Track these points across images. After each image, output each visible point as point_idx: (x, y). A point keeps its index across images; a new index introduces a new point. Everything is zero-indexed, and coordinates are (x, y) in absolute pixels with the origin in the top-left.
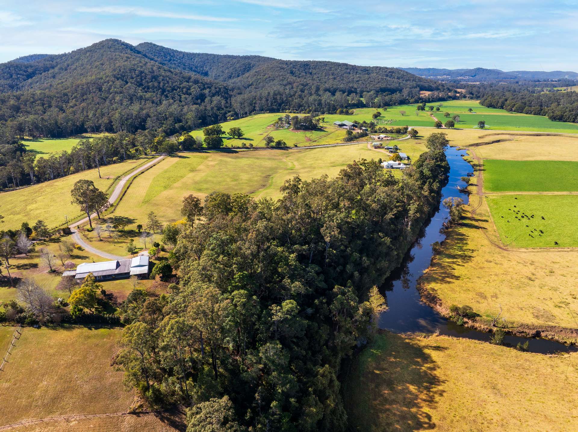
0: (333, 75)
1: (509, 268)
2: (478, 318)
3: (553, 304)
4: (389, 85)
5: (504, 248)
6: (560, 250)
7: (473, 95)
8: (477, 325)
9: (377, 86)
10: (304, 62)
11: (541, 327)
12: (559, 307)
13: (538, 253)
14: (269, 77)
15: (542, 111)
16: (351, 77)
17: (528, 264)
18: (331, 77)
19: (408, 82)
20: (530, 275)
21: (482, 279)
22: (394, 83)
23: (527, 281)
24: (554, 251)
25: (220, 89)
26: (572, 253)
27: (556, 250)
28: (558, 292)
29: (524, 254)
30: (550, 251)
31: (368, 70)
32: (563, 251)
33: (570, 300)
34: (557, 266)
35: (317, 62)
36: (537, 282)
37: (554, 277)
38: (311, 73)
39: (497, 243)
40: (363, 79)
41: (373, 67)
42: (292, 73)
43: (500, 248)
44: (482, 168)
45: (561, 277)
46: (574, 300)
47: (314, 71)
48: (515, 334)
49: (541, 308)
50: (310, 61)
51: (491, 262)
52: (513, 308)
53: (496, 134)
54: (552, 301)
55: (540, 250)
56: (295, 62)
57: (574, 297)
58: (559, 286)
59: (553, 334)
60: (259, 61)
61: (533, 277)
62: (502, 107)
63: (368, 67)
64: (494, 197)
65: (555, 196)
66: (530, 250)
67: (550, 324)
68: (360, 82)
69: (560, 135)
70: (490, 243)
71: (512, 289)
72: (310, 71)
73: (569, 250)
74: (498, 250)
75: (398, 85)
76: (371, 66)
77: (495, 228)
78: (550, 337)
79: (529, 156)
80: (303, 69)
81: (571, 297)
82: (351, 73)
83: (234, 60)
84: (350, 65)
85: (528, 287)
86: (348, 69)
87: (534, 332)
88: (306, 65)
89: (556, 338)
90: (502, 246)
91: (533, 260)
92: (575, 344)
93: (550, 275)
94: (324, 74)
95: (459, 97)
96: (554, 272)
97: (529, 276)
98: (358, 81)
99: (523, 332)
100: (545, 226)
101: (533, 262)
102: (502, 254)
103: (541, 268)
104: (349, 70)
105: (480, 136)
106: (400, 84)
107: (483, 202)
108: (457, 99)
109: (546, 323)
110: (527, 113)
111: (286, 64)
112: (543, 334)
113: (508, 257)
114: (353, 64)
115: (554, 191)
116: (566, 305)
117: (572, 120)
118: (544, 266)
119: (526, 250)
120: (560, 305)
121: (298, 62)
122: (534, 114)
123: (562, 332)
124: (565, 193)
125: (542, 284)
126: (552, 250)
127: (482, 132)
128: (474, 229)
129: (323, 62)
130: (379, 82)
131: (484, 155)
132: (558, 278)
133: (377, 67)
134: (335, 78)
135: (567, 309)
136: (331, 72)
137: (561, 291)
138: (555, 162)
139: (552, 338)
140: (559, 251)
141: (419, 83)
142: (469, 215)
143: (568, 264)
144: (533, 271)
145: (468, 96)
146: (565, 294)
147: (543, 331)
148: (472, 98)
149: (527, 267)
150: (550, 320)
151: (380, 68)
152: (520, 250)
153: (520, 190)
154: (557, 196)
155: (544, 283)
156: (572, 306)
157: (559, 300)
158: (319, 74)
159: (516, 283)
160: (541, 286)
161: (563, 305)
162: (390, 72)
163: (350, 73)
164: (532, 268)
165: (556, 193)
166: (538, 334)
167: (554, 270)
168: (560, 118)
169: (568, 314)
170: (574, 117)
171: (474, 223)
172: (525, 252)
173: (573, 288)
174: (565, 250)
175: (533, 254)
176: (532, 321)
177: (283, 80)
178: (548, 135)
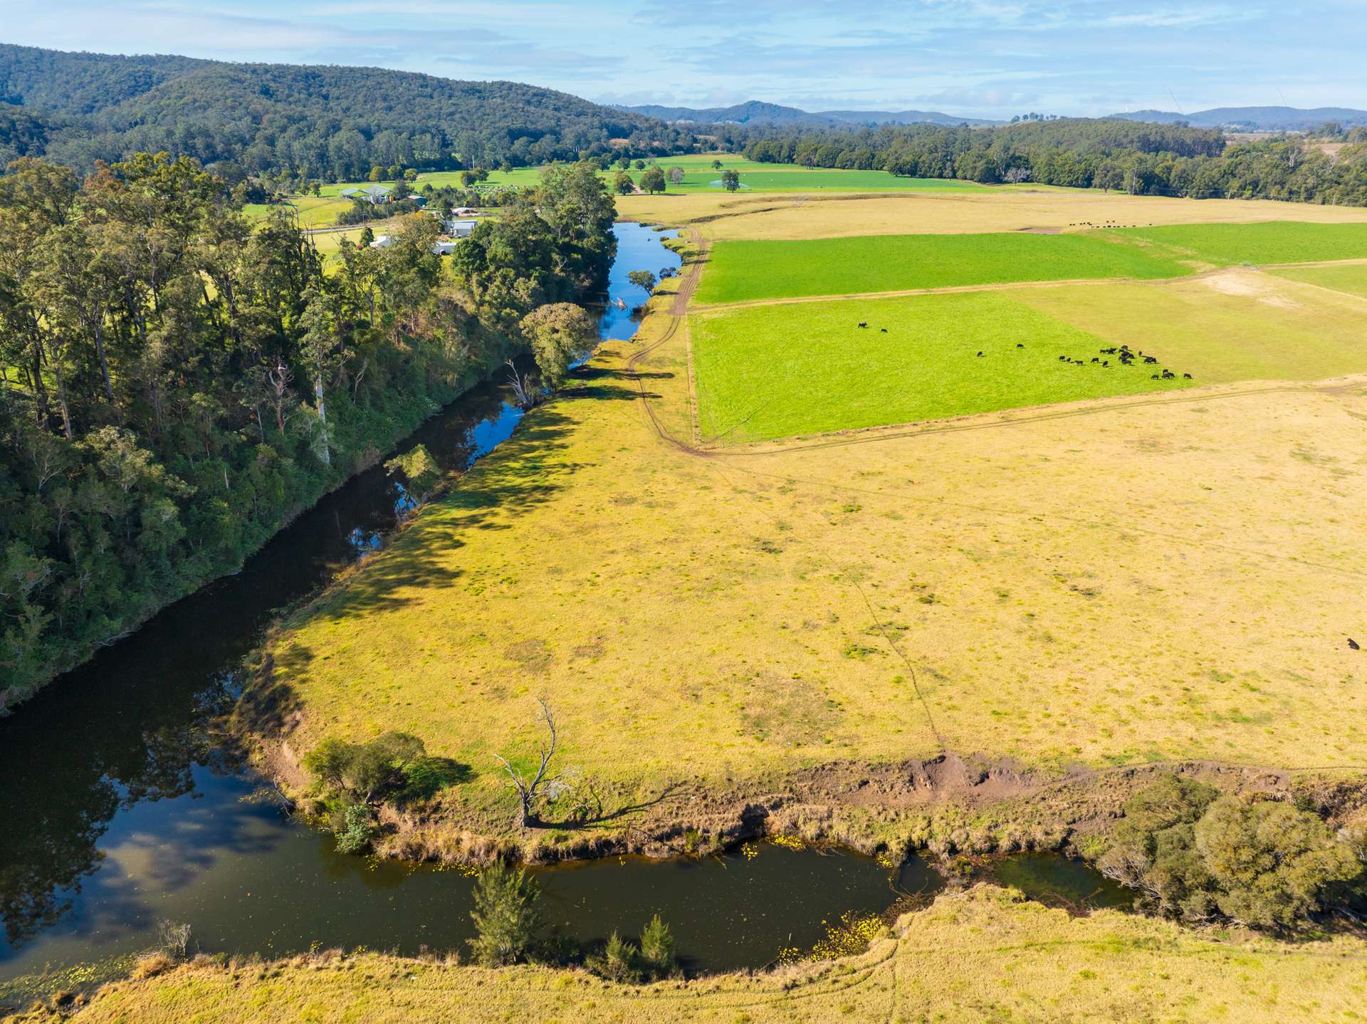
0: (385, 100)
1: (696, 514)
2: (450, 794)
3: (840, 643)
4: (532, 123)
5: (701, 448)
6: (887, 432)
7: (733, 144)
8: (438, 838)
9: (500, 124)
10: (306, 68)
11: (765, 782)
12: (865, 651)
13: (818, 452)
14: (195, 101)
15: (876, 160)
16: (434, 105)
17: (773, 494)
18: (380, 104)
19: (582, 118)
20: (767, 531)
21: (569, 576)
22: (543, 118)
23: (752, 555)
24: (868, 440)
25: (13, 123)
26: (925, 437)
27: (876, 434)
28: (866, 585)
29: (765, 460)
30: (854, 441)
31: (480, 92)
32: (896, 436)
33: (911, 609)
34: (871, 485)
35: (343, 70)
36: (792, 554)
37: (857, 527)
38: (326, 97)
39: (679, 437)
40: (463, 108)
41: (493, 84)
42: (266, 92)
43: (687, 449)
44: (707, 257)
45: (885, 521)
46: (926, 607)
47: (335, 92)
48: (638, 850)
49: (785, 673)
50: (324, 67)
51: (632, 501)
52: (656, 695)
53: (764, 200)
54: (838, 626)
55: (823, 441)
56: (278, 67)
57: (925, 595)
58: (873, 560)
59: (822, 809)
60: (182, 68)
61: (778, 538)
62: (791, 160)
63: (480, 84)
64: (715, 316)
65: (889, 299)
66: (789, 445)
67: (818, 753)
68: (457, 116)
69: (910, 196)
70: (655, 437)
71: (680, 600)
72: (324, 91)
73: (919, 428)
74: (676, 456)
75: (553, 122)
76: (489, 81)
77: (693, 392)
78: (810, 831)
79: (836, 231)
80: (301, 85)
81: (914, 596)
82: (435, 94)
83: (102, 66)
84: (433, 79)
85: (749, 584)
86: (427, 86)
87: (730, 818)
88: (311, 78)
89: (839, 829)
90: (695, 443)
91: (795, 476)
92: (924, 846)
93: (845, 523)
94: (360, 98)
95: (700, 149)
96: (859, 508)
97: (766, 537)
98: (452, 114)
99: (676, 831)
100: (850, 370)
101: (791, 482)
102: (687, 470)
103: (818, 499)
104: (429, 90)
105: (723, 202)
106: (559, 120)
107: (680, 330)
108: (695, 153)
109: (797, 753)
110: (844, 168)
111: (254, 71)
112: (777, 822)
113: (705, 477)
114: (441, 76)
115: (885, 290)
116: (892, 639)
117: (937, 172)
118: (826, 492)
119: (774, 448)
120: (870, 642)
121: (288, 67)
122: (860, 168)
123: (867, 791)
124: (914, 292)
125: (809, 561)
126: (863, 435)
127: (730, 197)
128: (618, 402)
129: (360, 69)
130: (505, 116)
131: (719, 234)
132: (873, 529)
133: (503, 83)
134: (390, 109)
135: (895, 659)
136: (378, 93)
137: (876, 576)
138: (895, 237)
139: (821, 835)
140: (885, 438)
141: (607, 120)
142: (617, 364)
143: (909, 474)
144: (785, 515)
145: (720, 145)
146: (893, 586)
147: (776, 806)
148: (730, 151)
149: (764, 505)
150: (813, 728)
151: (511, 86)
152: (757, 450)
153: (797, 294)
154: (893, 299)
155: (815, 556)
156: (917, 640)
157: (867, 620)
158: (347, 98)
159: (706, 572)
160: (804, 567)
161: (881, 642)
162: (535, 95)
163: (432, 97)
164: (780, 506)
165: (891, 294)
166: (753, 824)
167: (861, 501)
168: (913, 170)
169: (899, 681)
170: (940, 164)
171: (625, 384)
172: (772, 454)
173: (924, 556)
174: (905, 430)
175: (796, 455)
176: (728, 754)
177: (233, 108)
178: (885, 196)
